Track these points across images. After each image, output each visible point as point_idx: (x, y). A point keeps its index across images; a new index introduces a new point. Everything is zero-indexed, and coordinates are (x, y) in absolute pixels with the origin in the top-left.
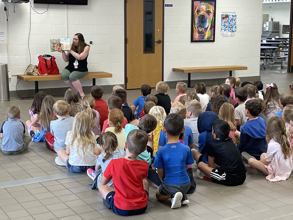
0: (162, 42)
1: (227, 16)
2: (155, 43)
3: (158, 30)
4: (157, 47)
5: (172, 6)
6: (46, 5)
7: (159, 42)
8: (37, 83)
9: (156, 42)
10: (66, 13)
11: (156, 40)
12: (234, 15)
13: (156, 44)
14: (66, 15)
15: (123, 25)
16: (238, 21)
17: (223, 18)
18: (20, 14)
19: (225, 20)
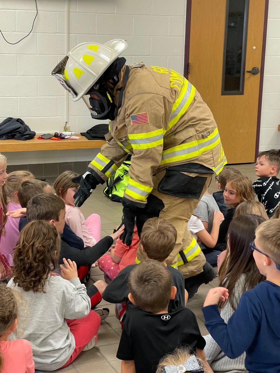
0: (259, 71)
2: (246, 73)
3: (254, 48)
4: (250, 82)
7: (254, 72)
9: (248, 72)
11: (249, 67)
13: (247, 75)
14: (66, 14)
15: (184, 36)
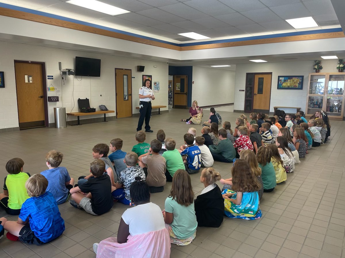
1: (156, 83)
3: (130, 89)
4: (129, 97)
5: (134, 78)
6: (81, 77)
7: (130, 95)
8: (78, 117)
10: (89, 81)
12: (158, 82)
16: (160, 85)
17: (154, 84)
18: (68, 81)
19: (155, 85)
